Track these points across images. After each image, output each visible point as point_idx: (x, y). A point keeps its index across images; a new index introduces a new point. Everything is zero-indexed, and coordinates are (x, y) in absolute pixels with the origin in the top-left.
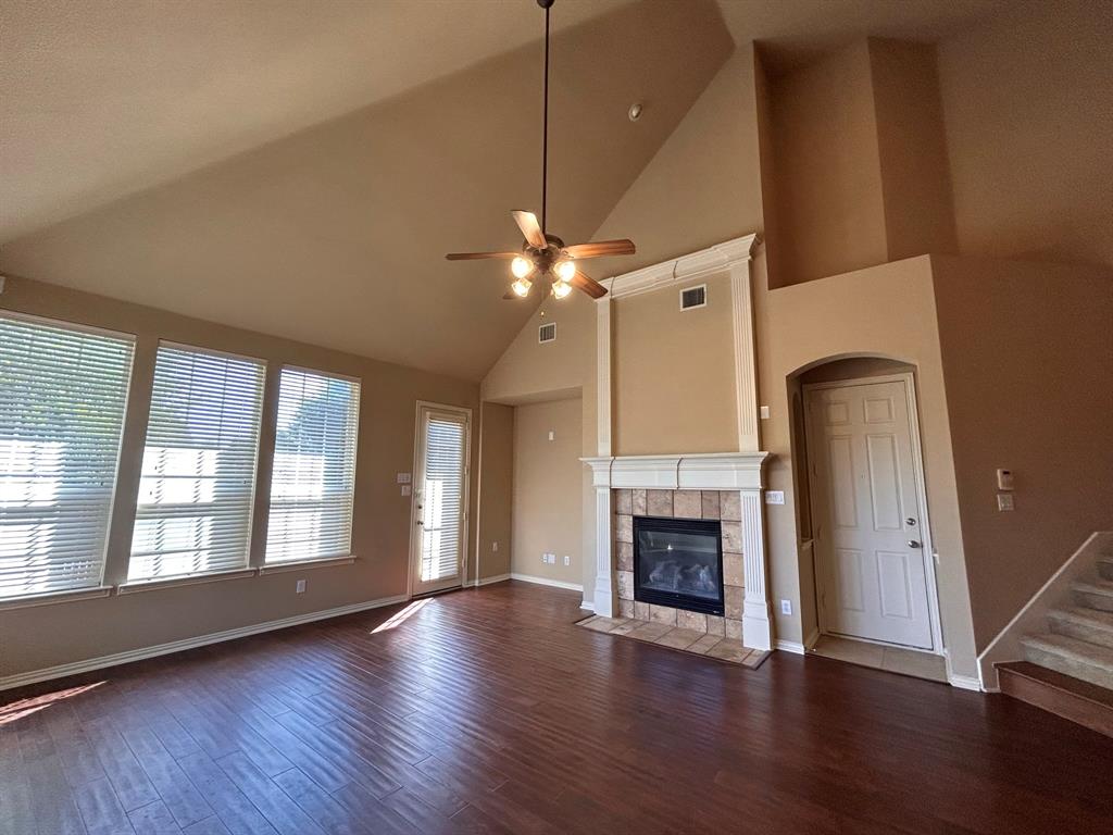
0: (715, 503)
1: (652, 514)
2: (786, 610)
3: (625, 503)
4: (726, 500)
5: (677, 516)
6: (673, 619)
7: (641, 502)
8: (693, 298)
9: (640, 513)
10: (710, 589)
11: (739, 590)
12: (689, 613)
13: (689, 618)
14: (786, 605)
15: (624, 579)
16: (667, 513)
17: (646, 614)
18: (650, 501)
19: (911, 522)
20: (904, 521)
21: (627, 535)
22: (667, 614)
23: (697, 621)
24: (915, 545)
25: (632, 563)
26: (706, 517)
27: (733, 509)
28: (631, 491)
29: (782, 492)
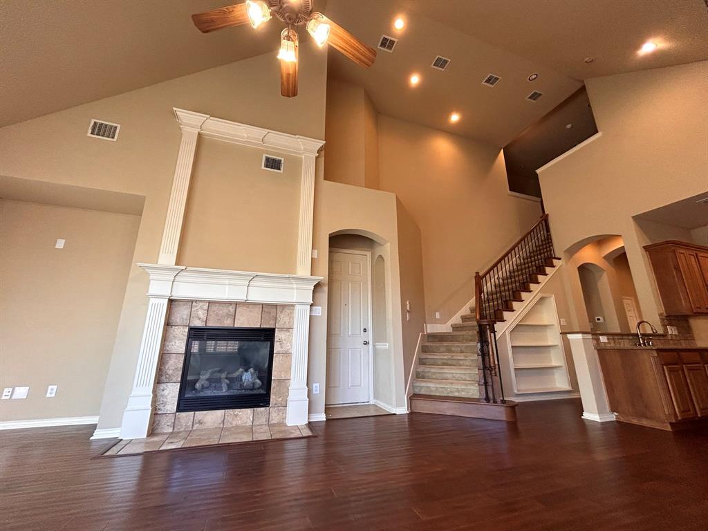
0: (274, 314)
1: (211, 324)
2: (316, 390)
3: (181, 314)
4: (281, 312)
5: (237, 325)
6: (220, 421)
7: (202, 314)
8: (273, 164)
9: (198, 323)
10: (257, 386)
11: (284, 382)
12: (237, 411)
13: (236, 415)
14: (316, 387)
15: (166, 392)
16: (227, 323)
17: (190, 423)
18: (210, 313)
19: (365, 330)
20: (362, 329)
21: (178, 345)
22: (212, 418)
23: (245, 416)
24: (366, 343)
25: (180, 373)
26: (264, 326)
27: (286, 319)
28: (191, 302)
29: (320, 308)
